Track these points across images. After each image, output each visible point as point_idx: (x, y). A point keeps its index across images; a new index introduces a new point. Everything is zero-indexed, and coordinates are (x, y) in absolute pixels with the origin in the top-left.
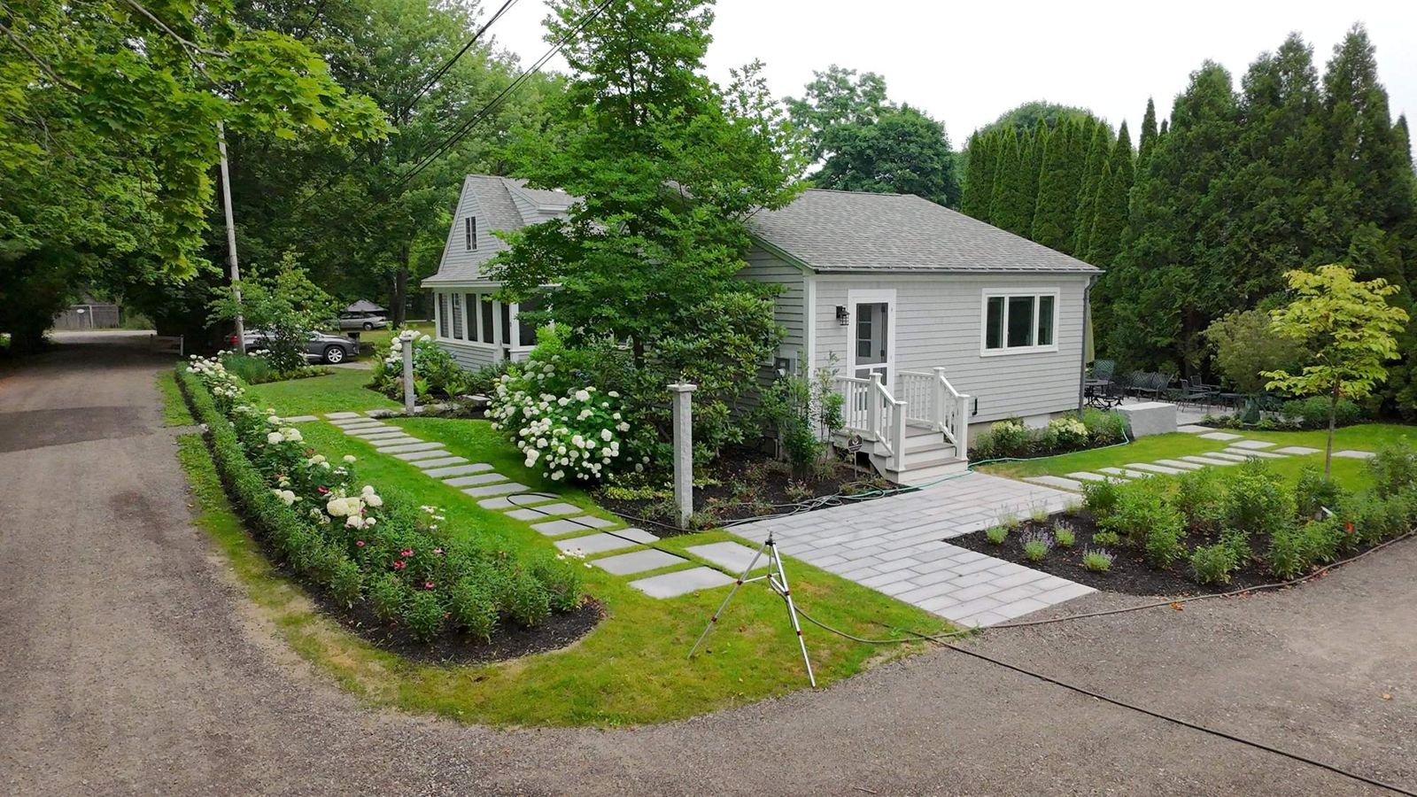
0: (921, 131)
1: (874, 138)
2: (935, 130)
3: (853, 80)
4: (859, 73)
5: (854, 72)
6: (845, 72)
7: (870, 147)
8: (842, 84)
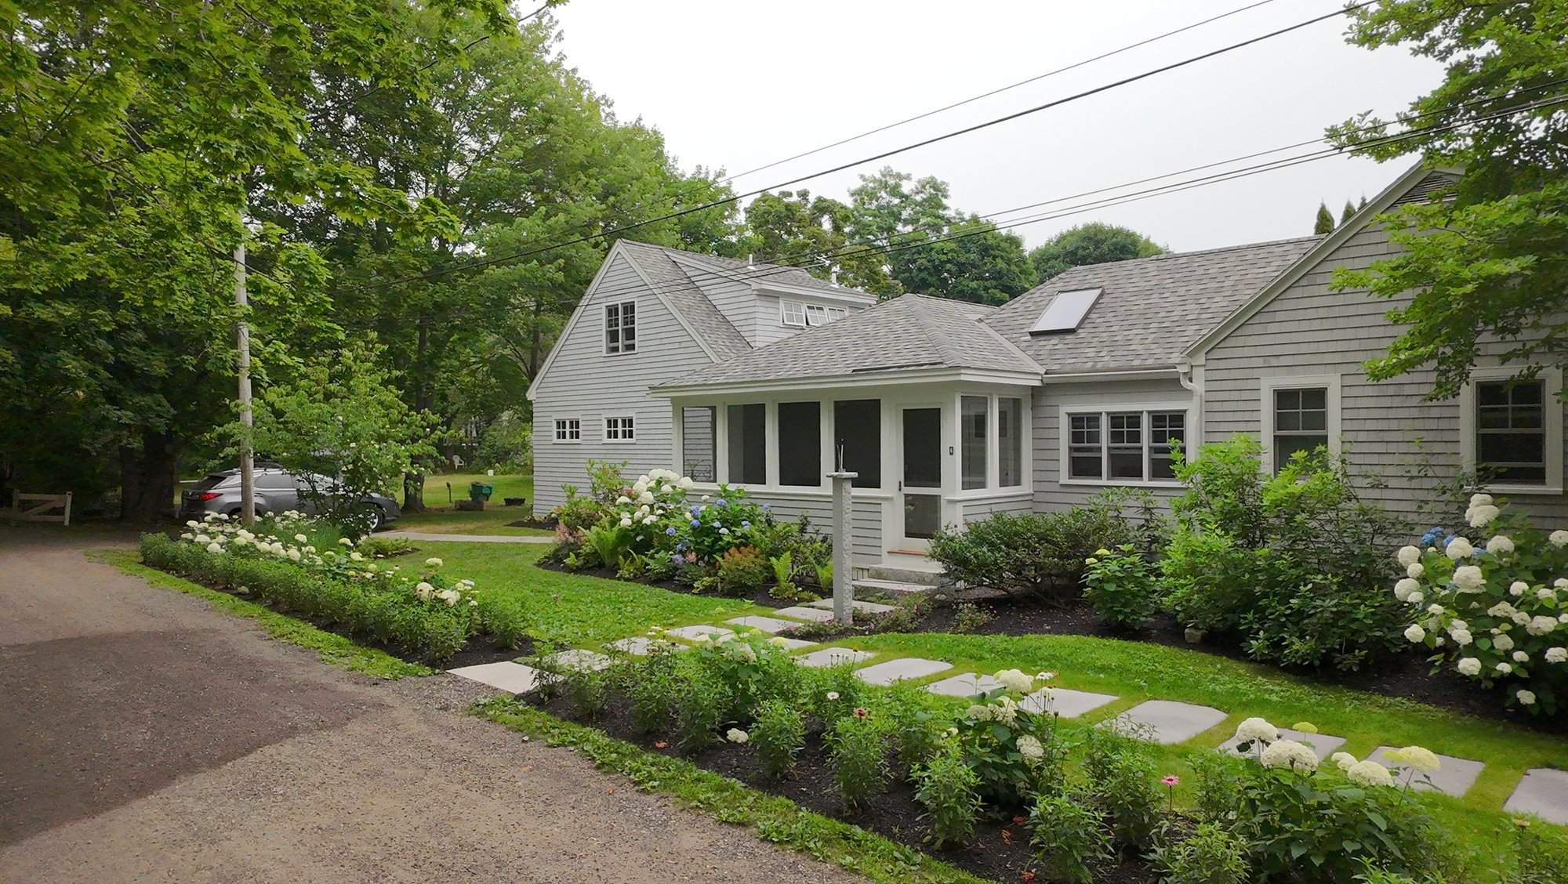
0: (1003, 244)
1: (952, 250)
2: (1014, 242)
3: (907, 188)
4: (915, 177)
5: (908, 177)
6: (899, 176)
7: (949, 261)
8: (895, 191)
